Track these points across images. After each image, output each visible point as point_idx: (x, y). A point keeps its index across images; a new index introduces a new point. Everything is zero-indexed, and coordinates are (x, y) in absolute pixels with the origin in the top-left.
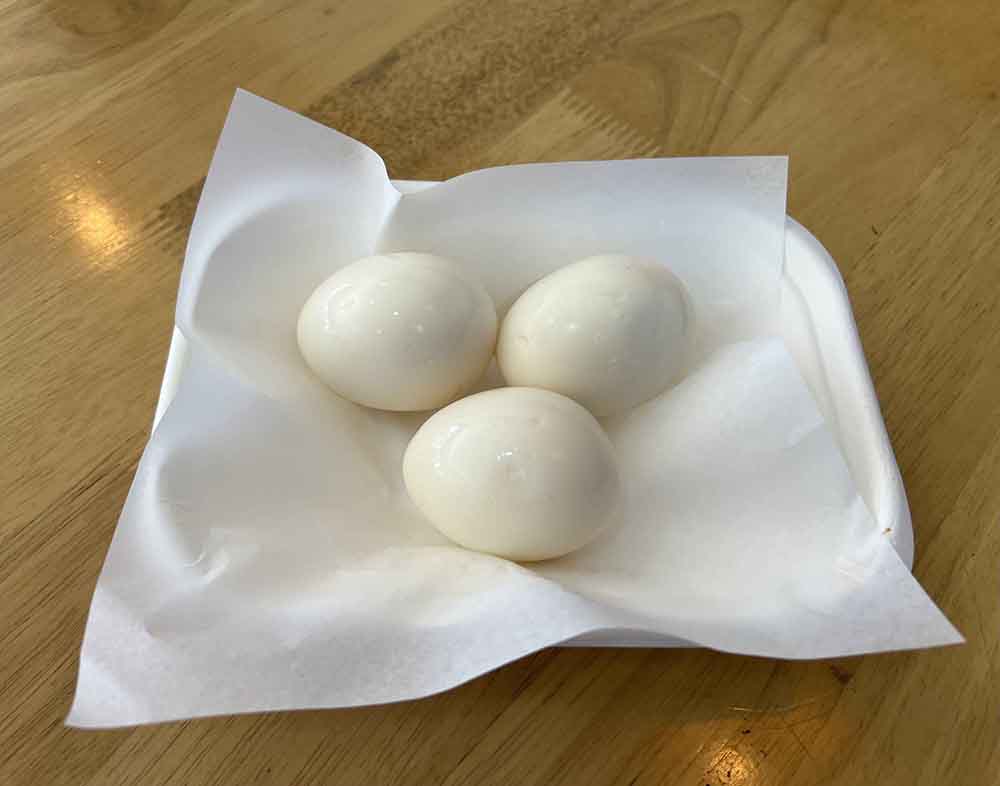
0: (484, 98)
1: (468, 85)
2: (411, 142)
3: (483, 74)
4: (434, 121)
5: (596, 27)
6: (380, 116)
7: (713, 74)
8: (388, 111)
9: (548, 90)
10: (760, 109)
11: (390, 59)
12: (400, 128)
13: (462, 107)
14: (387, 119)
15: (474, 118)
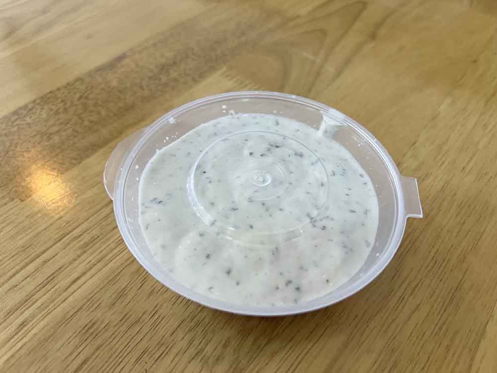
0: (174, 75)
1: (164, 68)
2: (125, 99)
3: (175, 63)
4: (142, 88)
5: (243, 39)
6: (109, 87)
7: (311, 57)
8: (114, 83)
9: (213, 69)
10: (339, 73)
11: (120, 58)
12: (120, 92)
13: (160, 79)
14: (113, 88)
15: (166, 85)
